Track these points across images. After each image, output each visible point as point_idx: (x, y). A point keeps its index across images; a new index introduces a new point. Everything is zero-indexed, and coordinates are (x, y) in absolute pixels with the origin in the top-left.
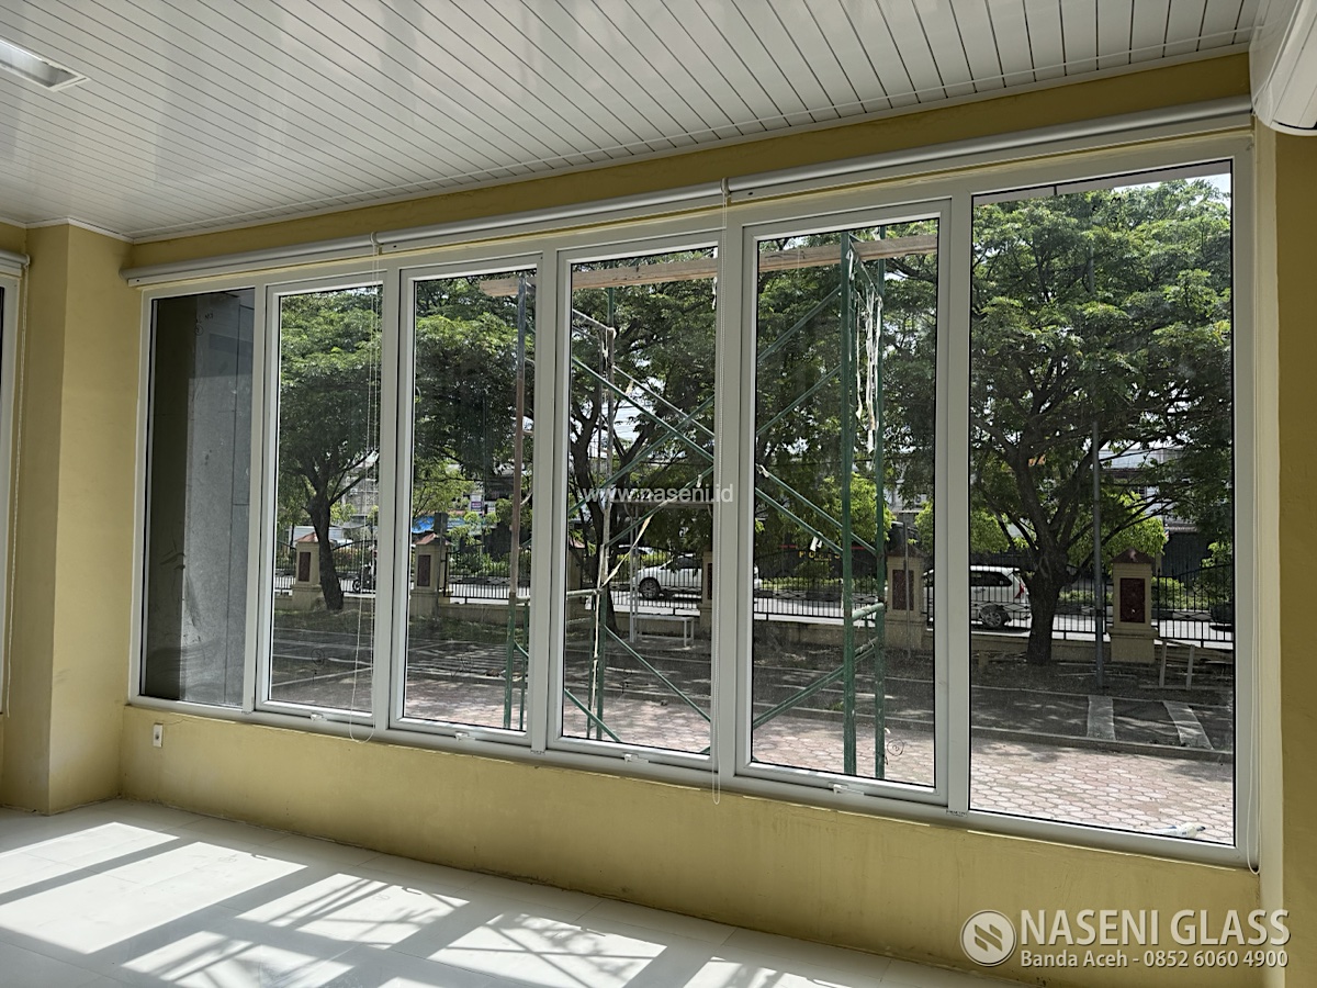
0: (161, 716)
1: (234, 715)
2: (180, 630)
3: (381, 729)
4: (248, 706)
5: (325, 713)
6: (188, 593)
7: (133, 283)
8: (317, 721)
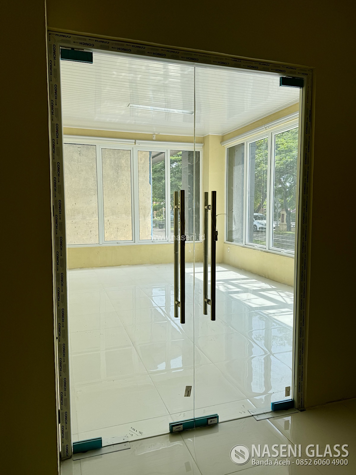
0: (229, 245)
1: (241, 245)
2: (232, 226)
3: (267, 250)
4: (244, 244)
5: (257, 246)
6: (234, 218)
7: (223, 145)
8: (256, 247)
